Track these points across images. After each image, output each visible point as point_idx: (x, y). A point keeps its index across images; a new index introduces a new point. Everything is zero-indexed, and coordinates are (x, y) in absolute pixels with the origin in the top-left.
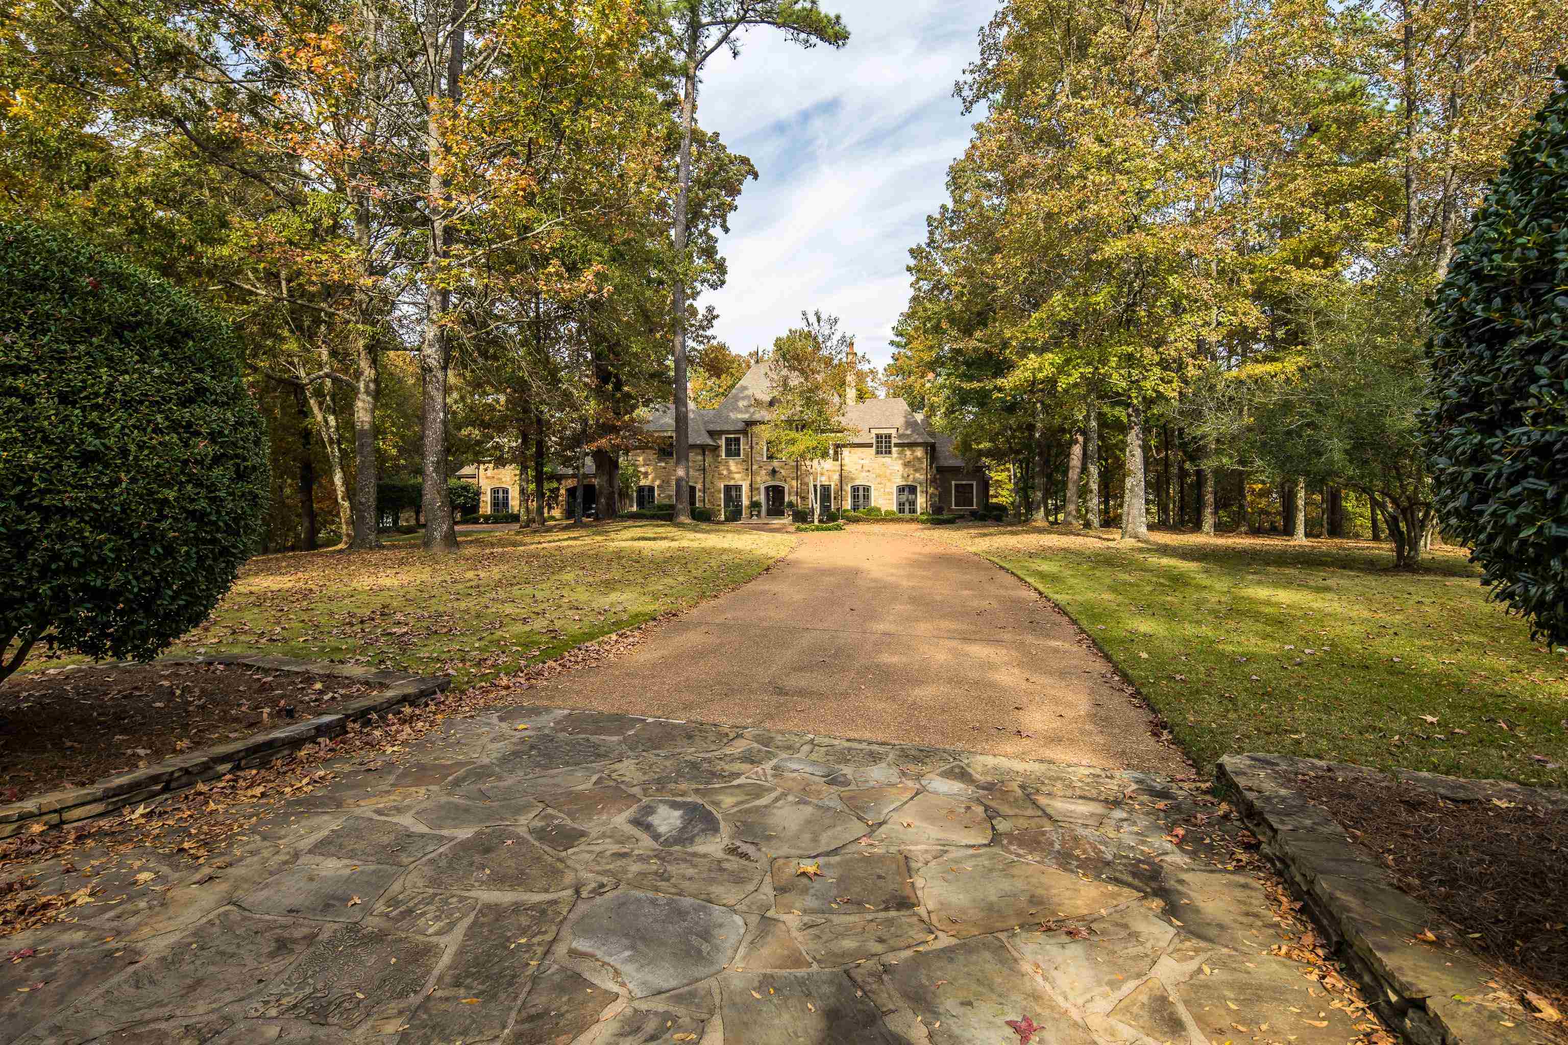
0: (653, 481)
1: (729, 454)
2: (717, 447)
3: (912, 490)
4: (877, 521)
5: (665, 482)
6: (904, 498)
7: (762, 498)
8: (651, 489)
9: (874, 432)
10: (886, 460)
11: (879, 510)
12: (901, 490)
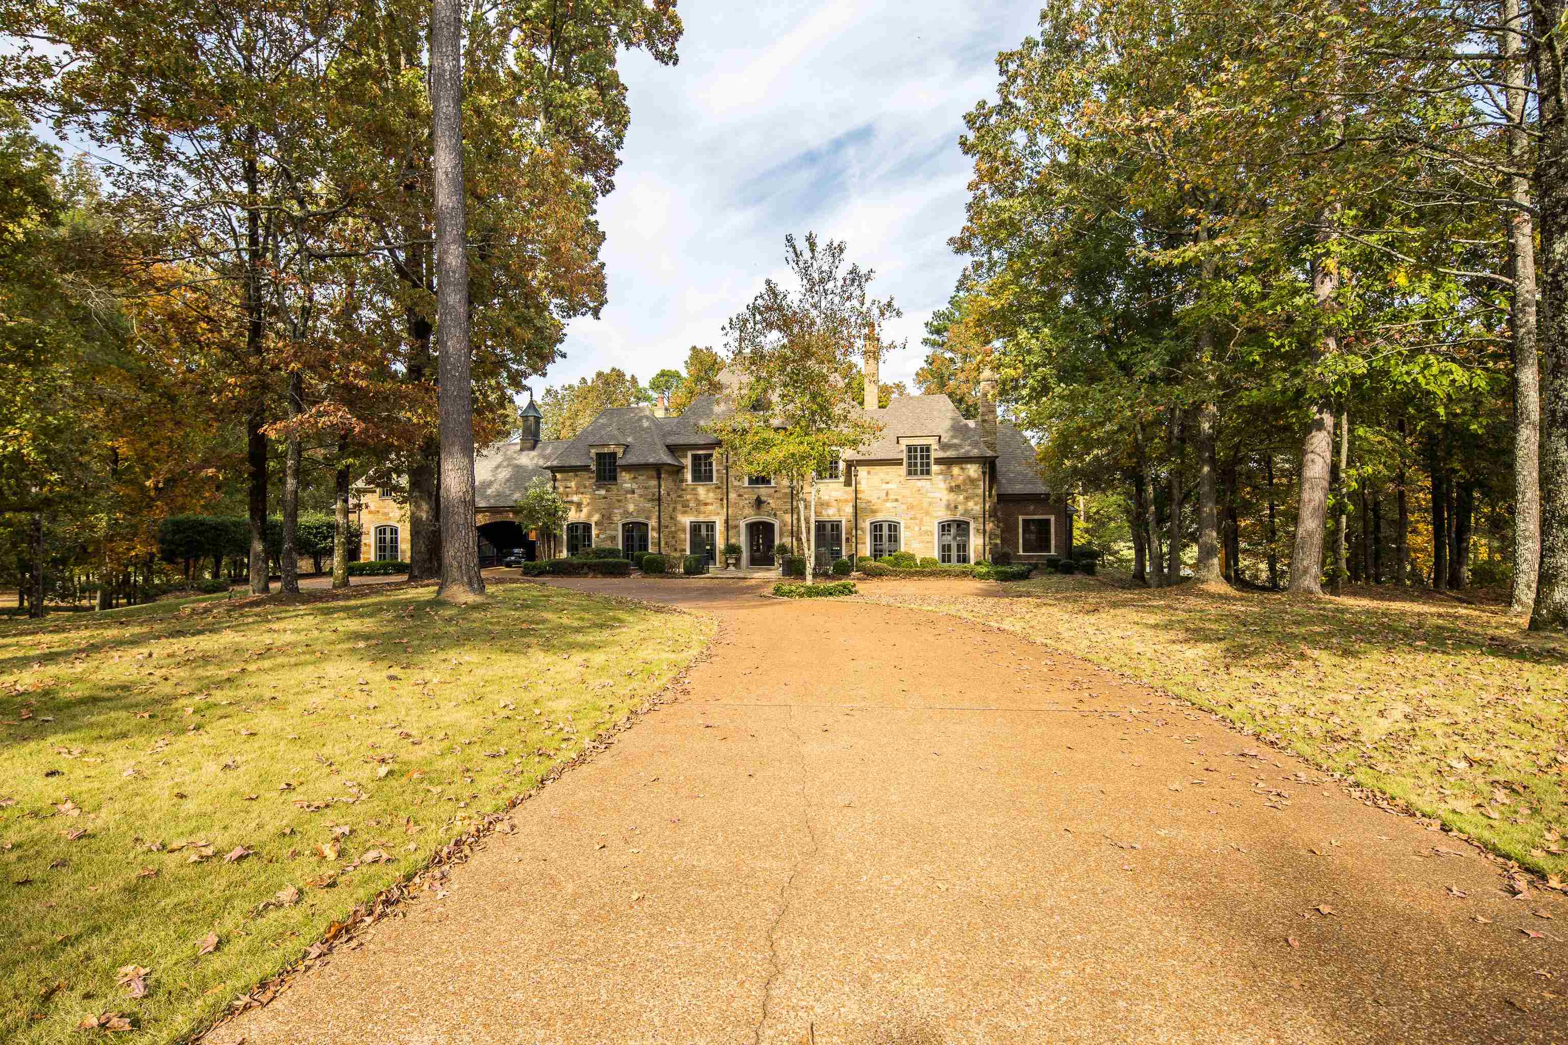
0: (590, 515)
1: (697, 477)
2: (680, 469)
3: (962, 527)
4: (910, 575)
5: (606, 519)
6: (948, 539)
7: (742, 540)
8: (587, 527)
9: (904, 442)
10: (921, 483)
11: (912, 557)
12: (945, 527)
